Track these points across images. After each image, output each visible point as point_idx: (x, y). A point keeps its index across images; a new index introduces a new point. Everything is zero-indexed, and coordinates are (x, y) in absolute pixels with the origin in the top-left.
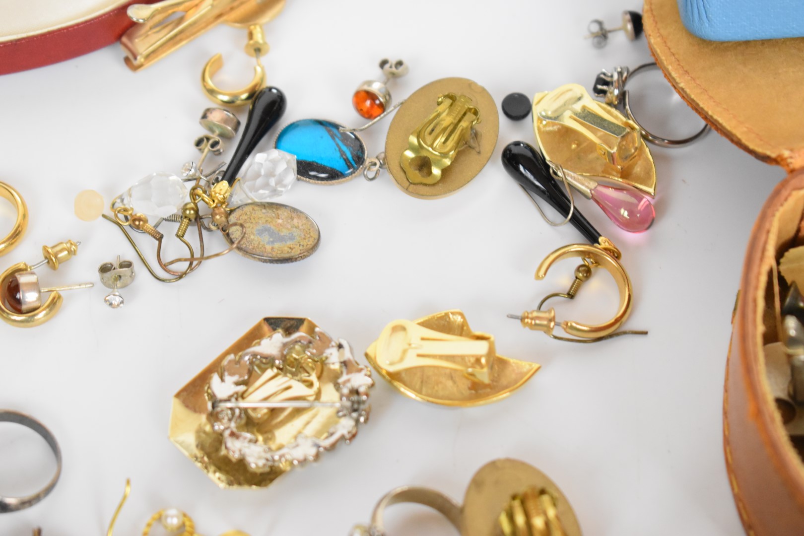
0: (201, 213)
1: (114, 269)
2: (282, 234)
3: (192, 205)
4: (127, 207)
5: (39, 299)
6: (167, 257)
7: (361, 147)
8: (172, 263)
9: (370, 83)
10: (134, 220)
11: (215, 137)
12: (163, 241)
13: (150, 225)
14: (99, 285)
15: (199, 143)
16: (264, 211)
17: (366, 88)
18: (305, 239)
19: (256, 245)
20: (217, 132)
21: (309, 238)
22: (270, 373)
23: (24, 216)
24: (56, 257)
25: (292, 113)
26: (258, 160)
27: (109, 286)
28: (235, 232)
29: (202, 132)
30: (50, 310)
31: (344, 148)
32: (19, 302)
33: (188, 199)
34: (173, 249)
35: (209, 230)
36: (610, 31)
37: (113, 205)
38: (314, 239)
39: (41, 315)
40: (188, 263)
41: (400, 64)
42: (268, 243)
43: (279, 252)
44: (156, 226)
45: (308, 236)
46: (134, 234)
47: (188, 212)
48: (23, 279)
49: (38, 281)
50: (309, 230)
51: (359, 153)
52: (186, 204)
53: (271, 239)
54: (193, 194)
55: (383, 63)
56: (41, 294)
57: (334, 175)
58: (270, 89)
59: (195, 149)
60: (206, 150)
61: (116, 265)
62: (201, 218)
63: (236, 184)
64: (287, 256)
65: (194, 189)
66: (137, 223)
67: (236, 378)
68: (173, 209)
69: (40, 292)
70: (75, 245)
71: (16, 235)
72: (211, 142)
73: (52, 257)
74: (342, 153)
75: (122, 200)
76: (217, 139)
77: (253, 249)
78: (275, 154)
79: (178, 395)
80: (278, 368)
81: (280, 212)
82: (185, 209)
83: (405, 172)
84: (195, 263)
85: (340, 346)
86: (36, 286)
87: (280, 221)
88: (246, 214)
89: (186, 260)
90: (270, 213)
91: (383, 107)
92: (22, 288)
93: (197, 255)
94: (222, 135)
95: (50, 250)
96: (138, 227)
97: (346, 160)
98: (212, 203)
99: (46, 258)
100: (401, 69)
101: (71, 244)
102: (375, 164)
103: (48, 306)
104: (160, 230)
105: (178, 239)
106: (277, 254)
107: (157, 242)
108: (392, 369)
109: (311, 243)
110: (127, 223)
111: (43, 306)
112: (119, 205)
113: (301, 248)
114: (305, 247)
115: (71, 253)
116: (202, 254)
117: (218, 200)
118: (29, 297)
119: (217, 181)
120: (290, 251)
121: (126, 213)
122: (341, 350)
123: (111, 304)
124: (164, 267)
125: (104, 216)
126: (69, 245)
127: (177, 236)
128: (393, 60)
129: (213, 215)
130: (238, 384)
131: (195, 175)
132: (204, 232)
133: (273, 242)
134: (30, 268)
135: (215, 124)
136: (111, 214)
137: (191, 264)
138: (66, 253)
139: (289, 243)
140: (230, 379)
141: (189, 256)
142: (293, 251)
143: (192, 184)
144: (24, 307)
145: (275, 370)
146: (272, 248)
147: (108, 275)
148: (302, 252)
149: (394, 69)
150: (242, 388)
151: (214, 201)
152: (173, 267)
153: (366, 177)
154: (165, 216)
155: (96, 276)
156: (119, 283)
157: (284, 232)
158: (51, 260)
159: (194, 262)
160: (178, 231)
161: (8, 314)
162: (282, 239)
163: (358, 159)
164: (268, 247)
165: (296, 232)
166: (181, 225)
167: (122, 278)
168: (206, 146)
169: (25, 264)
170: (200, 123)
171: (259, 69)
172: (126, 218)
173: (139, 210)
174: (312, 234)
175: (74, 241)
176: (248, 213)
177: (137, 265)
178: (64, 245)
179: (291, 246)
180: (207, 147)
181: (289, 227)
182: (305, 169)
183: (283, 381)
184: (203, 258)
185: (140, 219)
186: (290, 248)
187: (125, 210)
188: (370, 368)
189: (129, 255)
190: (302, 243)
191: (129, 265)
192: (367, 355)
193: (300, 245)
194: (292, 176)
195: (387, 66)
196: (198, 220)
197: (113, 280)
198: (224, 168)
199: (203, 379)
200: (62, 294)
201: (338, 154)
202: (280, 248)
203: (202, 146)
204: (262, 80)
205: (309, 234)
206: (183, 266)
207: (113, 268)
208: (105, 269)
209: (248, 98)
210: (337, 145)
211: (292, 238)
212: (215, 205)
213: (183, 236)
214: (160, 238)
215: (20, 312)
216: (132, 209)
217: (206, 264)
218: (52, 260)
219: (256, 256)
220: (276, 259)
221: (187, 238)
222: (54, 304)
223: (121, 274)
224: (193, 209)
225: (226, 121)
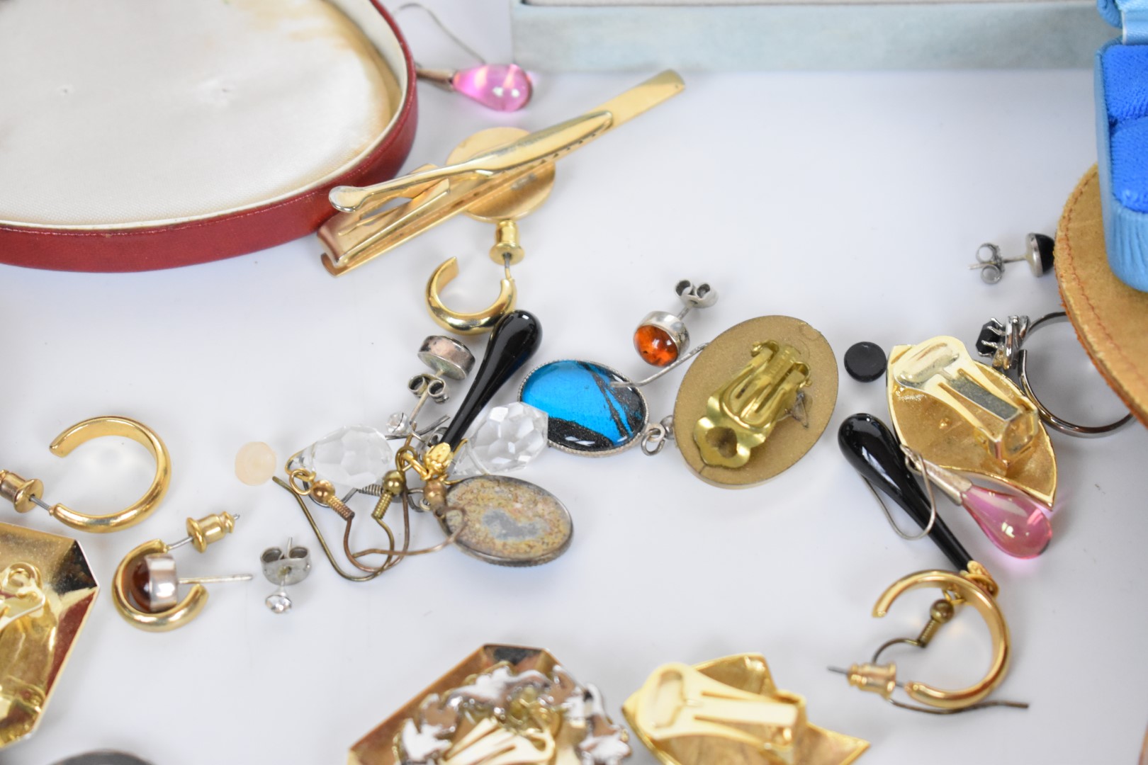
0: (409, 486)
1: (283, 558)
2: (520, 525)
3: (397, 475)
4: (308, 469)
5: (176, 593)
6: (358, 545)
7: (641, 406)
8: (363, 553)
9: (660, 315)
10: (316, 490)
11: (437, 378)
12: (354, 521)
13: (337, 498)
14: (261, 577)
15: (414, 384)
16: (497, 489)
17: (654, 322)
18: (551, 534)
19: (481, 538)
20: (442, 371)
21: (557, 533)
22: (487, 724)
23: (166, 471)
24: (203, 535)
25: (548, 351)
26: (494, 415)
27: (274, 581)
28: (454, 518)
29: (421, 368)
30: (190, 611)
31: (617, 406)
32: (147, 596)
33: (392, 465)
34: (367, 534)
35: (419, 509)
36: (1006, 262)
37: (290, 464)
38: (564, 535)
39: (177, 617)
40: (385, 557)
41: (705, 288)
42: (499, 536)
43: (513, 551)
44: (345, 500)
45: (556, 530)
46: (314, 508)
47: (391, 484)
48: (155, 565)
49: (175, 569)
50: (558, 521)
51: (638, 414)
52: (389, 473)
53: (504, 532)
54: (400, 459)
55: (682, 286)
56: (179, 586)
57: (601, 444)
58: (521, 314)
59: (409, 392)
60: (424, 395)
61: (286, 552)
62: (409, 492)
63: (461, 448)
64: (523, 557)
65: (402, 451)
66: (320, 494)
67: (436, 730)
68: (372, 477)
69: (177, 584)
70: (232, 520)
71: (153, 497)
72: (431, 384)
73: (198, 534)
74: (614, 413)
75: (302, 460)
76: (440, 380)
77: (478, 543)
78: (519, 408)
79: (355, 748)
80: (499, 719)
81: (519, 492)
82: (387, 479)
83: (699, 448)
84: (394, 558)
85: (588, 696)
86: (172, 575)
87: (518, 506)
88: (472, 492)
89: (383, 552)
90: (505, 491)
91: (675, 352)
92: (152, 577)
93: (399, 547)
94: (447, 375)
95: (196, 525)
96: (320, 500)
97: (619, 423)
98: (425, 473)
99: (190, 535)
100: (706, 296)
101: (226, 517)
102: (658, 432)
103: (187, 605)
104: (351, 505)
105: (374, 521)
106: (510, 553)
107: (345, 523)
108: (659, 735)
109: (558, 540)
110: (306, 493)
111: (180, 603)
112: (297, 466)
113: (545, 547)
114: (550, 546)
115: (226, 530)
116: (406, 546)
117: (434, 470)
118: (163, 591)
119: (436, 442)
120: (528, 549)
121: (305, 479)
122: (589, 702)
123: (274, 608)
124: (352, 558)
125: (275, 479)
126: (222, 519)
127: (374, 516)
128: (696, 283)
129: (426, 490)
130: (440, 737)
131: (404, 431)
132: (411, 512)
133: (505, 536)
134: (167, 548)
135: (439, 360)
136: (284, 477)
137: (389, 558)
138: (218, 529)
139: (529, 539)
140: (429, 731)
141: (387, 548)
142: (533, 551)
143: (400, 443)
144: (154, 604)
145: (494, 722)
146: (504, 545)
147: (273, 565)
148: (545, 552)
149: (696, 297)
150: (445, 744)
151: (428, 471)
152: (365, 560)
153: (644, 449)
154: (360, 488)
155: (257, 565)
156: (287, 578)
157: (523, 523)
158: (197, 540)
159: (393, 556)
160: (376, 509)
161: (131, 611)
162: (519, 532)
163: (634, 422)
164: (499, 543)
165: (539, 524)
166: (381, 499)
167: (293, 571)
168: (425, 389)
169: (161, 543)
170: (419, 356)
171: (506, 283)
172: (306, 485)
173: (324, 476)
174: (561, 528)
175: (231, 513)
176: (475, 491)
177: (315, 554)
178: (217, 519)
179: (531, 543)
180: (425, 391)
181: (530, 514)
182: (560, 432)
183: (503, 737)
184: (406, 552)
185: (323, 489)
186: (529, 546)
187: (305, 474)
188: (628, 730)
189: (306, 538)
190: (546, 541)
191: (301, 553)
192: (624, 711)
193: (543, 543)
194: (541, 441)
195: (688, 290)
196: (404, 494)
197: (279, 573)
198: (447, 424)
199: (392, 726)
200: (207, 587)
201: (608, 414)
202: (516, 545)
203: (420, 388)
204: (511, 297)
205: (558, 527)
206: (379, 560)
207: (281, 556)
208: (270, 557)
209: (487, 324)
210: (608, 400)
211: (533, 531)
212: (429, 477)
213: (381, 517)
214: (349, 517)
215: (147, 610)
216: (314, 474)
217: (409, 560)
218: (198, 538)
219: (480, 554)
220: (509, 560)
221: (385, 520)
222: (196, 601)
223: (292, 566)
224: (397, 480)
225: (454, 356)
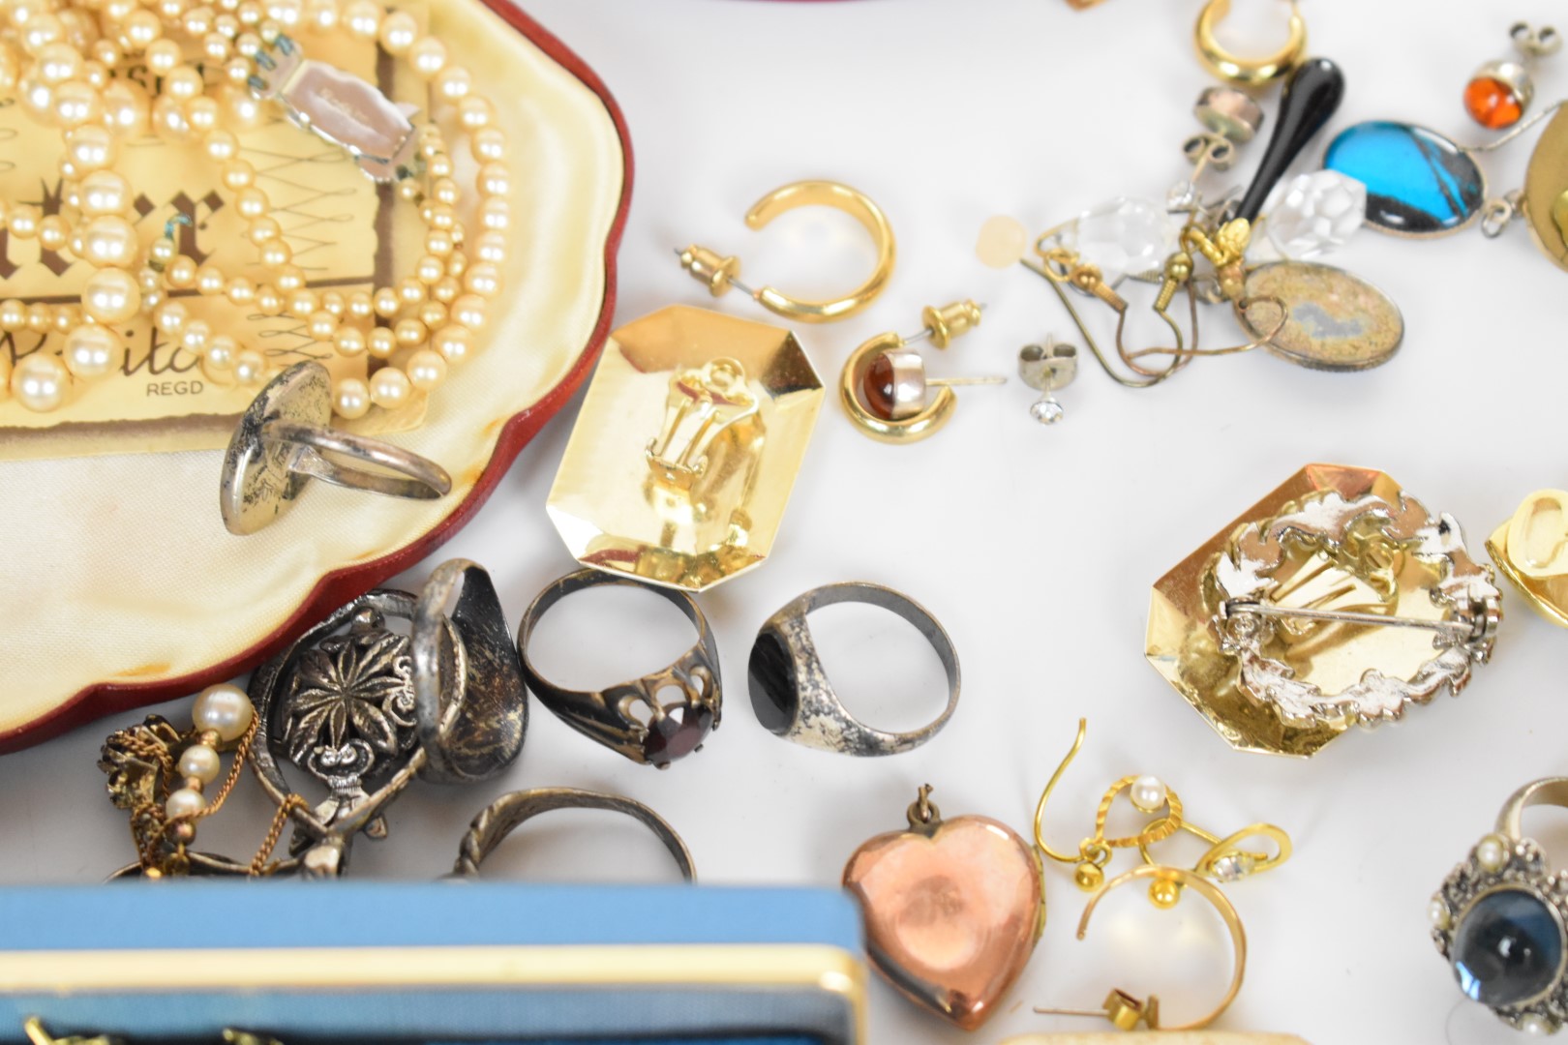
0: (1195, 273)
1: (1045, 357)
2: (1339, 321)
3: (1183, 257)
4: (1070, 250)
5: (922, 398)
6: (1134, 342)
7: (1477, 178)
8: (1143, 353)
9: (1495, 64)
10: (1081, 274)
11: (1218, 139)
12: (1128, 313)
13: (1105, 286)
14: (1016, 381)
15: (1190, 146)
16: (1306, 277)
17: (1491, 73)
18: (1379, 332)
19: (1293, 337)
20: (1224, 129)
21: (1386, 331)
22: (1316, 561)
23: (891, 251)
24: (948, 327)
25: (1351, 111)
27: (1035, 386)
28: (1258, 313)
29: (1194, 129)
30: (936, 420)
31: (1447, 177)
32: (890, 400)
33: (1176, 247)
34: (1146, 329)
35: (1206, 301)
37: (1039, 244)
38: (1396, 334)
39: (917, 427)
40: (1171, 358)
41: (1547, 33)
42: (1316, 334)
43: (1335, 352)
44: (1115, 287)
45: (1385, 328)
46: (1077, 299)
47: (1176, 269)
48: (900, 362)
49: (923, 367)
50: (1386, 317)
51: (1473, 189)
52: (1173, 256)
53: (1320, 329)
54: (1185, 237)
55: (1517, 29)
56: (928, 389)
57: (1419, 223)
58: (1318, 62)
59: (1178, 156)
60: (1202, 162)
61: (1049, 350)
62: (1194, 280)
63: (1258, 223)
64: (1346, 359)
65: (1187, 229)
66: (1084, 279)
67: (1259, 565)
68: (1151, 258)
69: (925, 386)
70: (979, 309)
71: (877, 285)
72: (1213, 147)
73: (941, 325)
74: (1443, 187)
75: (1059, 238)
76: (1224, 142)
77: (1290, 342)
78: (1329, 178)
79: (1158, 585)
80: (1332, 554)
81: (1334, 282)
82: (1171, 262)
83: (1559, 230)
84: (1183, 358)
85: (1444, 528)
86: (916, 376)
87: (1334, 298)
88: (1275, 280)
89: (1170, 352)
90: (1318, 282)
91: (1521, 108)
92: (897, 377)
93: (1187, 345)
94: (1229, 136)
95: (938, 314)
96: (1085, 288)
97: (1449, 199)
98: (1218, 255)
99: (929, 327)
100: (1549, 42)
101: (973, 307)
102: (1501, 211)
103: (933, 413)
104: (1124, 293)
105: (1155, 316)
106: (1329, 355)
107: (1116, 316)
108: (1534, 573)
109: (1388, 341)
110: (1066, 278)
111: (927, 409)
112: (1050, 245)
113: (1373, 348)
114: (1380, 348)
115: (971, 322)
116: (1195, 343)
117: (1231, 252)
118: (905, 394)
119: (1224, 219)
120: (1353, 351)
121: (1064, 261)
122: (1446, 535)
123: (1040, 417)
124: (1127, 359)
125: (1024, 263)
126: (968, 308)
127: (1156, 309)
128: (1536, 27)
129: (1220, 279)
130: (1261, 574)
131: (1190, 204)
132: (1199, 306)
133: (1323, 334)
134: (903, 343)
135: (1221, 118)
136: (1038, 261)
137: (1177, 359)
138: (963, 321)
139: (1352, 338)
140: (1249, 566)
141: (1173, 345)
142: (1359, 352)
143: (1181, 221)
144: (897, 410)
145: (1324, 555)
146: (1323, 345)
147: (1033, 366)
148: (1374, 355)
149: (1536, 42)
150: (1267, 583)
151: (1222, 253)
152: (1143, 362)
153: (1484, 231)
154: (1136, 272)
155: (1011, 364)
156: (1053, 383)
157: (1342, 319)
158: (935, 332)
159: (1181, 356)
160: (1158, 299)
161: (862, 415)
162: (1339, 330)
163: (1471, 200)
164: (1316, 343)
165: (1363, 321)
166: (1163, 289)
167: (1058, 373)
168: (1203, 152)
169: (896, 336)
170: (1195, 113)
171: (1296, 23)
172: (1063, 270)
173: (1089, 255)
174: (1391, 325)
175: (976, 302)
176: (1279, 279)
177: (1082, 352)
178: (961, 308)
179: (1356, 344)
180: (1205, 157)
181: (1351, 308)
182: (1377, 208)
183: (1335, 578)
184: (1195, 351)
185: (1089, 274)
186: (1354, 347)
187: (1064, 255)
188: (1493, 568)
189: (1069, 336)
190: (1374, 340)
191: (1070, 352)
192: (1489, 546)
193: (1371, 343)
194: (1358, 217)
195: (1522, 35)
196: (1188, 284)
197: (1042, 375)
198: (1240, 196)
200: (956, 391)
201: (1435, 187)
202: (1332, 347)
203: (1198, 150)
204: (1302, 43)
205: (1387, 324)
206: (1163, 362)
207: (1043, 355)
208: (1029, 355)
209: (1278, 74)
210: (1435, 171)
211: (1356, 330)
212: (1224, 260)
213: (1165, 309)
214: (1120, 308)
215: (886, 416)
216: (1077, 255)
217: (1199, 361)
218: (940, 331)
219: (1293, 355)
220: (1330, 363)
221: (1170, 313)
222: (943, 409)
223: (1057, 367)
224: (1185, 264)
225: (1243, 113)
